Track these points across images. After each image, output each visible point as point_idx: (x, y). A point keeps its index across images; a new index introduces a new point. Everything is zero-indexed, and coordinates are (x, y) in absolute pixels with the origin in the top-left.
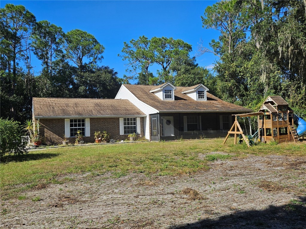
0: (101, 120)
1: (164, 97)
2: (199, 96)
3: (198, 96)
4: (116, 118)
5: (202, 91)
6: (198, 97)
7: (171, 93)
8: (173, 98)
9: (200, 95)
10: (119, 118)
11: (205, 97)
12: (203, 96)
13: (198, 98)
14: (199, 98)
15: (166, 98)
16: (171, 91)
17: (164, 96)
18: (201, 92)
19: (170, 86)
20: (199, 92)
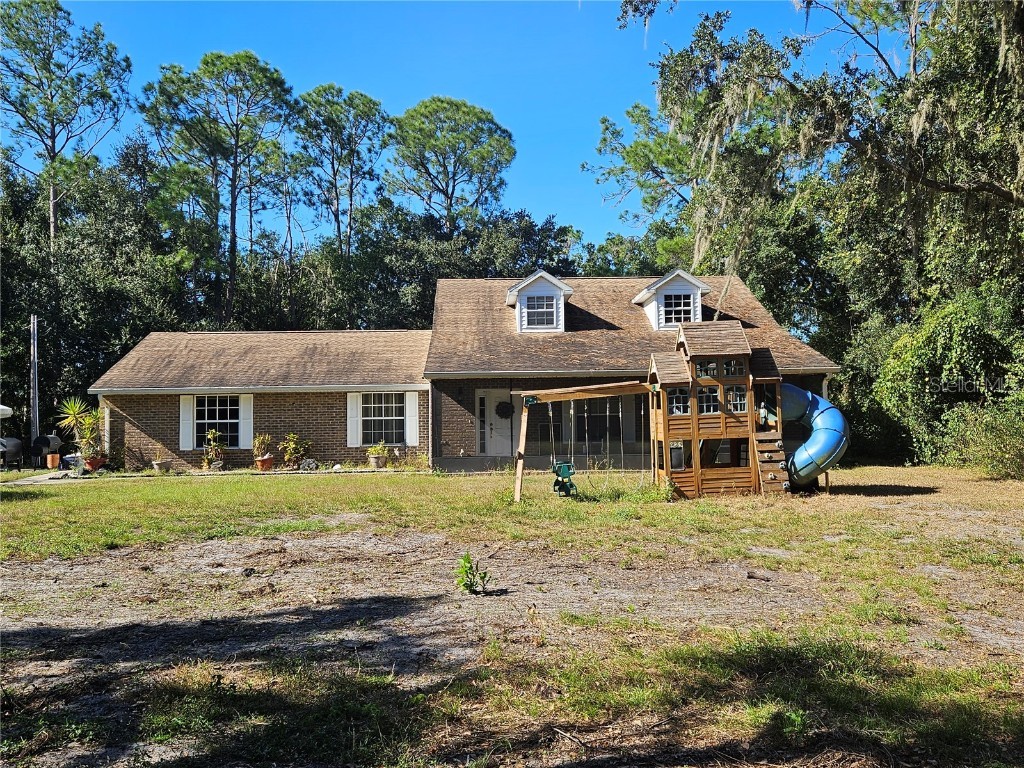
0: (288, 400)
1: (525, 323)
2: (668, 313)
3: (663, 313)
4: (338, 393)
5: (682, 293)
6: (663, 317)
7: (551, 306)
8: (557, 325)
9: (673, 309)
10: (346, 393)
11: (695, 315)
12: (687, 312)
13: (663, 321)
14: (668, 320)
15: (534, 324)
16: (551, 298)
17: (525, 319)
18: (678, 297)
19: (549, 284)
20: (667, 297)
